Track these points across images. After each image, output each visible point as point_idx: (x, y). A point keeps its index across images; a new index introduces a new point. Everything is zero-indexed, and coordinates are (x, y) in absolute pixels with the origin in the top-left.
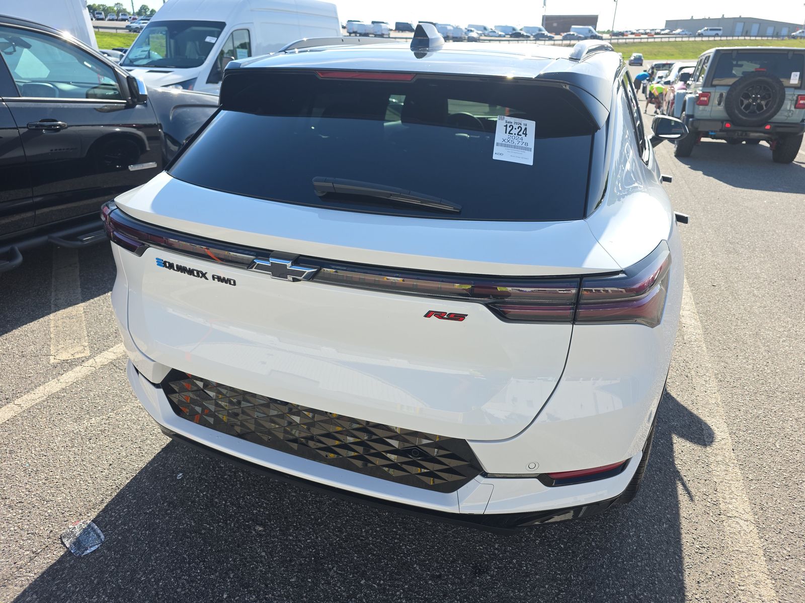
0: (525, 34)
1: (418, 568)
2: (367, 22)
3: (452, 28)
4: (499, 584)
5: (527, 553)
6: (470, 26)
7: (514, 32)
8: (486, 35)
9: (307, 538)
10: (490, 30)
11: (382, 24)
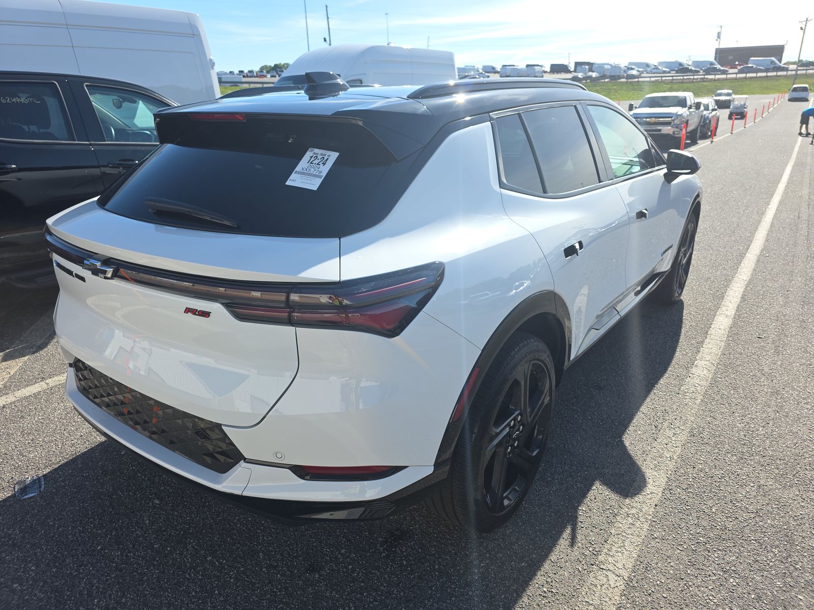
0: (693, 69)
1: (261, 557)
2: (522, 65)
3: (610, 67)
4: (323, 583)
5: (367, 563)
6: (630, 64)
7: (681, 67)
8: (648, 72)
9: (188, 515)
10: (654, 67)
11: (536, 67)
